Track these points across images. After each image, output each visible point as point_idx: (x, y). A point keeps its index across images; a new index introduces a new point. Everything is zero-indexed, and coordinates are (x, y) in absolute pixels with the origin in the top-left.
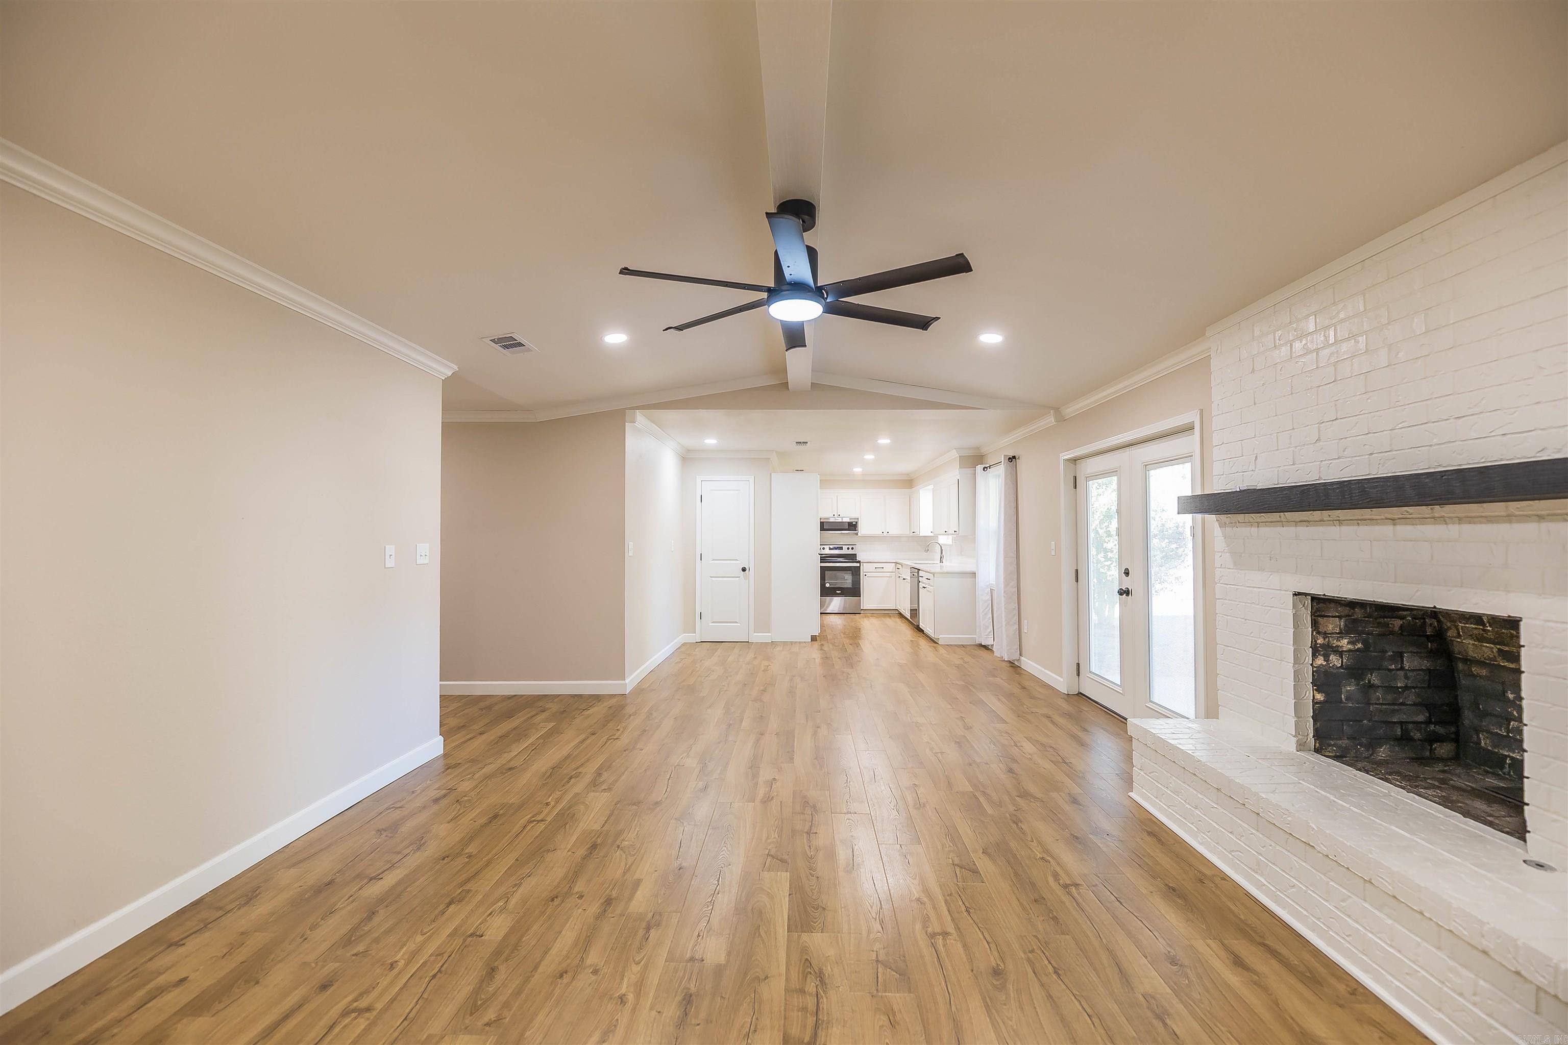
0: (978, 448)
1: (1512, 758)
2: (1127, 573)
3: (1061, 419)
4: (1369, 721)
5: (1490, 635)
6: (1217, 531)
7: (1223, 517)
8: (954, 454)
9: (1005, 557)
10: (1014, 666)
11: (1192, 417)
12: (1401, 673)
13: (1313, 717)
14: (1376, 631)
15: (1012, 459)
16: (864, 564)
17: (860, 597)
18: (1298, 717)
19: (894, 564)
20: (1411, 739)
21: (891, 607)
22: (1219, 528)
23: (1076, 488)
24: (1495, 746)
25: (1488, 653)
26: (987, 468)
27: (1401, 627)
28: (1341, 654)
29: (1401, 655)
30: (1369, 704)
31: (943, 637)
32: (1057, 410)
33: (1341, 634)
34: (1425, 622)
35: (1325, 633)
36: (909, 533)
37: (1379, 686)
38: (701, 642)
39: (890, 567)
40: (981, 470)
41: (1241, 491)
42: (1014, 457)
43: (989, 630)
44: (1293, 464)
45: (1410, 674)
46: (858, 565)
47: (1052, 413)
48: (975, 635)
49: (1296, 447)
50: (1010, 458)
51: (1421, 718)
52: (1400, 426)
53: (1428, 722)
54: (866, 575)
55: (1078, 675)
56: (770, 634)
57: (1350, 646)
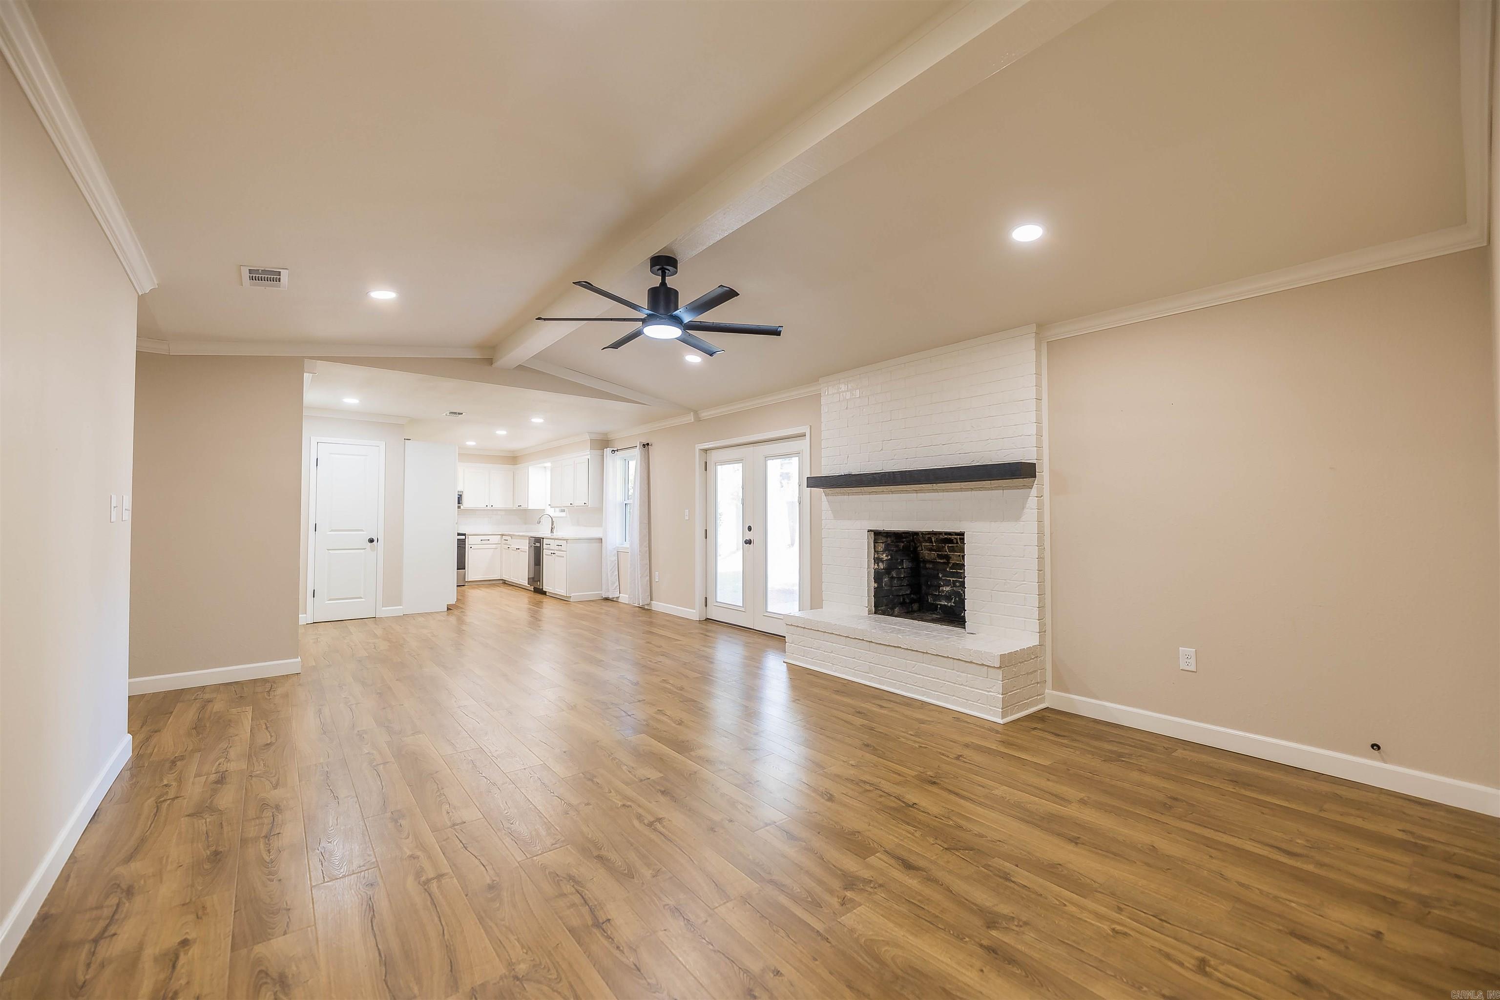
0: (606, 434)
1: (940, 604)
2: (750, 529)
3: (698, 419)
4: (892, 596)
5: (935, 548)
6: (824, 498)
7: (828, 490)
8: (587, 437)
9: (640, 523)
10: (645, 610)
11: (805, 429)
12: (902, 570)
13: (874, 596)
14: (895, 549)
15: (646, 445)
16: (469, 536)
17: (465, 569)
18: (869, 597)
19: (500, 536)
20: (906, 603)
21: (496, 577)
22: (825, 497)
23: (706, 470)
24: (934, 601)
25: (933, 556)
26: (615, 451)
27: (903, 546)
28: (883, 562)
29: (902, 561)
30: (892, 587)
31: (575, 595)
32: (696, 413)
33: (884, 551)
34: (910, 544)
35: (878, 552)
36: (512, 507)
37: (896, 578)
38: (314, 623)
39: (496, 539)
40: (609, 452)
41: (845, 475)
42: (648, 444)
43: (615, 585)
44: (869, 462)
45: (906, 570)
46: (463, 537)
47: (692, 415)
48: (602, 591)
49: (870, 452)
50: (644, 445)
51: (908, 592)
52: (920, 446)
53: (911, 594)
54: (471, 547)
55: (706, 606)
56: (401, 607)
57: (886, 558)
